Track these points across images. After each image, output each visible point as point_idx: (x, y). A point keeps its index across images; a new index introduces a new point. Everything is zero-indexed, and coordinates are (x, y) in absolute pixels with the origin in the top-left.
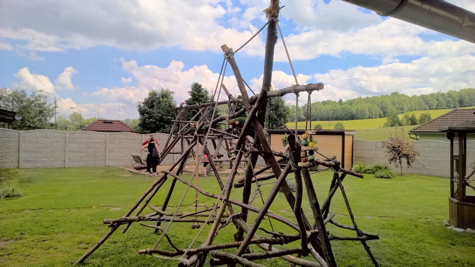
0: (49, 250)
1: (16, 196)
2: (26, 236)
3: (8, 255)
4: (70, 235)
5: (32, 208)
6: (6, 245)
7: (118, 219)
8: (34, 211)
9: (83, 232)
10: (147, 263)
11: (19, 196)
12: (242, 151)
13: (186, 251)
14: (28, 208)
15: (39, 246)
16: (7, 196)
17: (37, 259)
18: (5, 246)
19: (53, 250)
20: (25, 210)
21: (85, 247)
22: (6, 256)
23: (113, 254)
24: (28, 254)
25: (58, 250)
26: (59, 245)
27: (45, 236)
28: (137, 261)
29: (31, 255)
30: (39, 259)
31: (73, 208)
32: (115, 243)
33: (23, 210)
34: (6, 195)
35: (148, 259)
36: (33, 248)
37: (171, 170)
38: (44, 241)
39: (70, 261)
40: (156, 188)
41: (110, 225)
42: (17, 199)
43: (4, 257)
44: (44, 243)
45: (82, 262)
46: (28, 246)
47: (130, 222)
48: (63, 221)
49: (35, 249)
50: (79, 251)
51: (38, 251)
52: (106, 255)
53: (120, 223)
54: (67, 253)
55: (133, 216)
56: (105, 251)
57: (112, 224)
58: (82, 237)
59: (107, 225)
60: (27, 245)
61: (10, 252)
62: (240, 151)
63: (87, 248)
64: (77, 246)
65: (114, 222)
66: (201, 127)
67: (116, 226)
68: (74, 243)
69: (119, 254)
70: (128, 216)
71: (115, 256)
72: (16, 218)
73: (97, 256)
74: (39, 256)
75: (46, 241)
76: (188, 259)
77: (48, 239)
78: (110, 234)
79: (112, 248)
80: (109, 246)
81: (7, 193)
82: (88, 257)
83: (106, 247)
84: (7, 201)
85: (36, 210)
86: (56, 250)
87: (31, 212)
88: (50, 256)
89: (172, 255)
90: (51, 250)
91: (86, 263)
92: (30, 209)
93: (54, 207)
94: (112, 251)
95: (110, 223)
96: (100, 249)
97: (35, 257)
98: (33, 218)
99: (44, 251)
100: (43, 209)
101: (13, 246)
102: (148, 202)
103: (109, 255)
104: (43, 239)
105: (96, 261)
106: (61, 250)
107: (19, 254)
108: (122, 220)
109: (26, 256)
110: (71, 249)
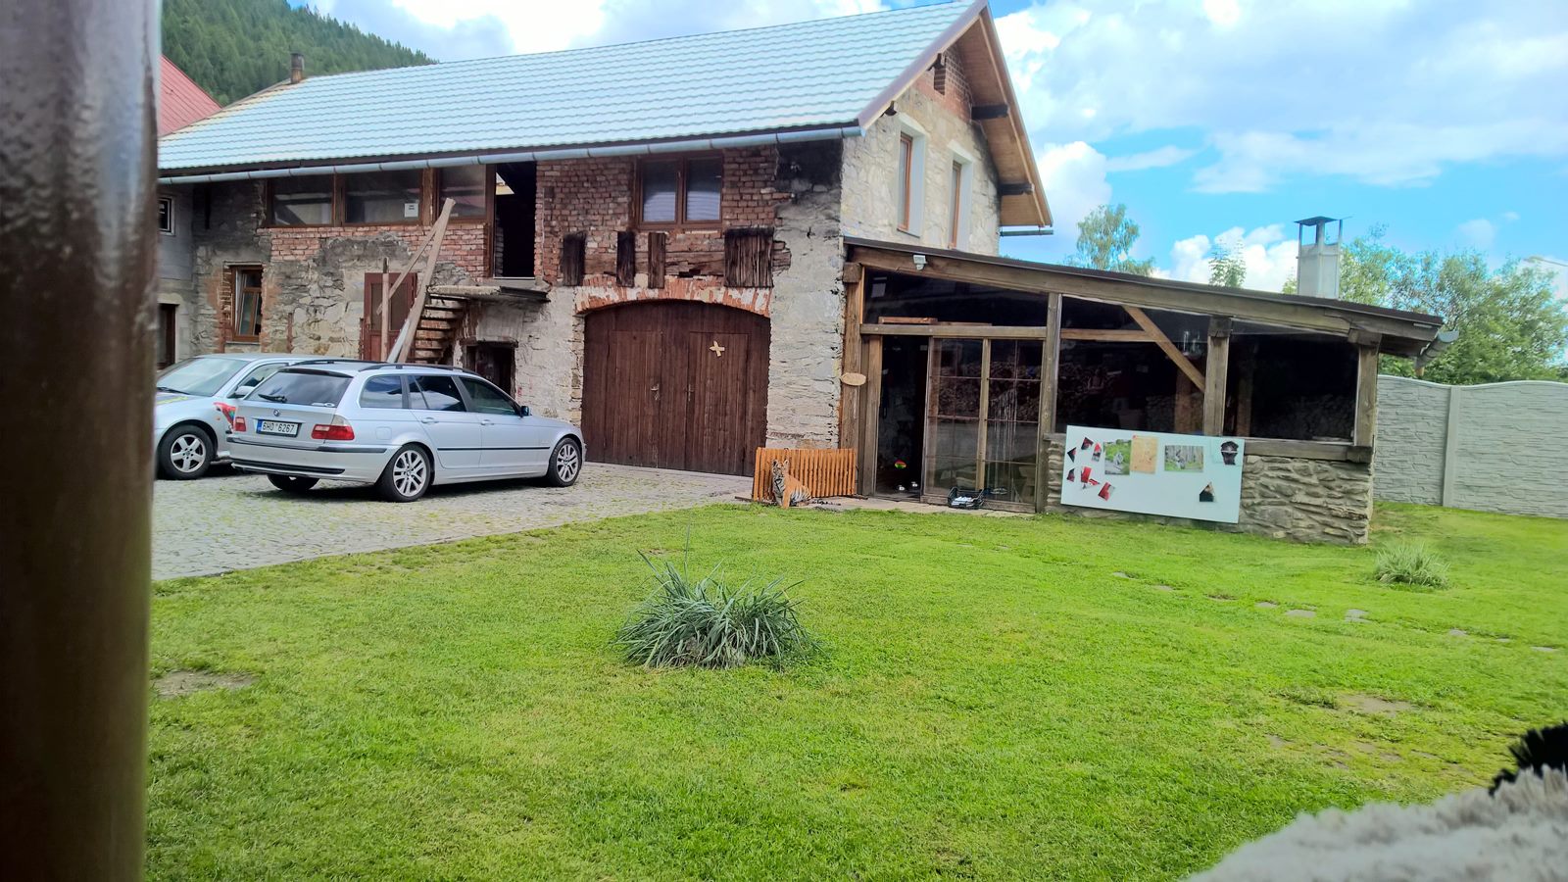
1: (1428, 582)
2: (1451, 705)
3: (1392, 741)
5: (1478, 628)
6: (1388, 711)
8: (1481, 639)
11: (1434, 584)
14: (1463, 625)
16: (1398, 579)
18: (1382, 714)
20: (1452, 628)
22: (1386, 744)
27: (1512, 722)
33: (1445, 627)
34: (1395, 573)
38: (1512, 735)
42: (1431, 591)
43: (1379, 744)
46: (1454, 735)
51: (1489, 761)
60: (1453, 730)
61: (1397, 735)
72: (1422, 645)
81: (1399, 567)
84: (1397, 593)
85: (1487, 635)
87: (1472, 639)
92: (1469, 631)
93: (1555, 640)
98: (1478, 658)
100: (1515, 637)
101: (1407, 721)
107: (1426, 748)
109: (1448, 762)
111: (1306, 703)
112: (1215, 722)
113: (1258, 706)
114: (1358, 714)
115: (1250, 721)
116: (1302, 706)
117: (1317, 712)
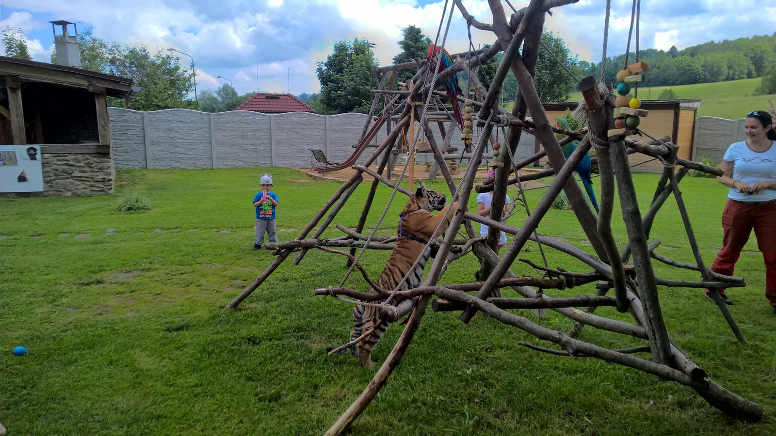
0: (189, 287)
1: (142, 208)
2: (156, 266)
3: (131, 292)
4: (220, 266)
5: (165, 226)
6: (128, 278)
7: (287, 242)
8: (167, 231)
9: (239, 262)
10: (335, 312)
11: (145, 209)
12: (492, 123)
13: (392, 293)
14: (159, 226)
15: (174, 281)
16: (130, 209)
17: (171, 300)
18: (126, 280)
19: (195, 287)
20: (155, 228)
21: (241, 285)
22: (128, 294)
23: (283, 297)
24: (158, 292)
25: (202, 287)
26: (203, 281)
27: (182, 267)
28: (319, 308)
29: (163, 294)
30: (174, 300)
31: (224, 227)
32: (286, 280)
33: (152, 229)
34: (127, 206)
35: (335, 306)
36: (166, 284)
37: (368, 165)
38: (182, 274)
39: (219, 304)
40: (344, 194)
41: (275, 251)
42: (144, 212)
43: (125, 296)
44: (182, 277)
45: (235, 305)
46: (158, 281)
47: (307, 247)
48: (208, 245)
49: (169, 284)
50: (232, 291)
51: (173, 289)
52: (272, 297)
53: (290, 249)
54: (214, 293)
55: (310, 239)
56: (270, 292)
57: (279, 250)
58: (237, 270)
59: (272, 251)
60: (157, 279)
61: (133, 288)
62: (487, 122)
63: (244, 287)
64: (230, 283)
65: (282, 248)
66: (419, 88)
67: (285, 254)
68: (224, 279)
69: (292, 297)
70: (302, 238)
71: (285, 300)
72: (143, 240)
73: (258, 299)
74: (174, 296)
75: (185, 275)
76: (396, 306)
77: (187, 271)
78: (276, 266)
79: (280, 288)
80: (277, 285)
81: (129, 203)
82: (245, 300)
83: (273, 286)
84: (130, 216)
85: (169, 229)
86: (199, 288)
87: (163, 232)
88: (190, 296)
89: (370, 300)
90: (192, 288)
91: (242, 308)
92: (162, 228)
93: (196, 225)
94: (281, 292)
95: (274, 249)
96: (263, 289)
97: (169, 296)
98: (166, 240)
99: (181, 289)
100: (181, 227)
101: (138, 280)
102: (332, 217)
103: (277, 297)
104: (181, 272)
105: (257, 306)
106: (205, 288)
107: (147, 291)
108: (293, 244)
109: (156, 295)
110: (221, 287)
111: (87, 284)
112: (38, 310)
113: (61, 294)
114: (114, 283)
115: (58, 304)
116: (85, 287)
117: (94, 288)
